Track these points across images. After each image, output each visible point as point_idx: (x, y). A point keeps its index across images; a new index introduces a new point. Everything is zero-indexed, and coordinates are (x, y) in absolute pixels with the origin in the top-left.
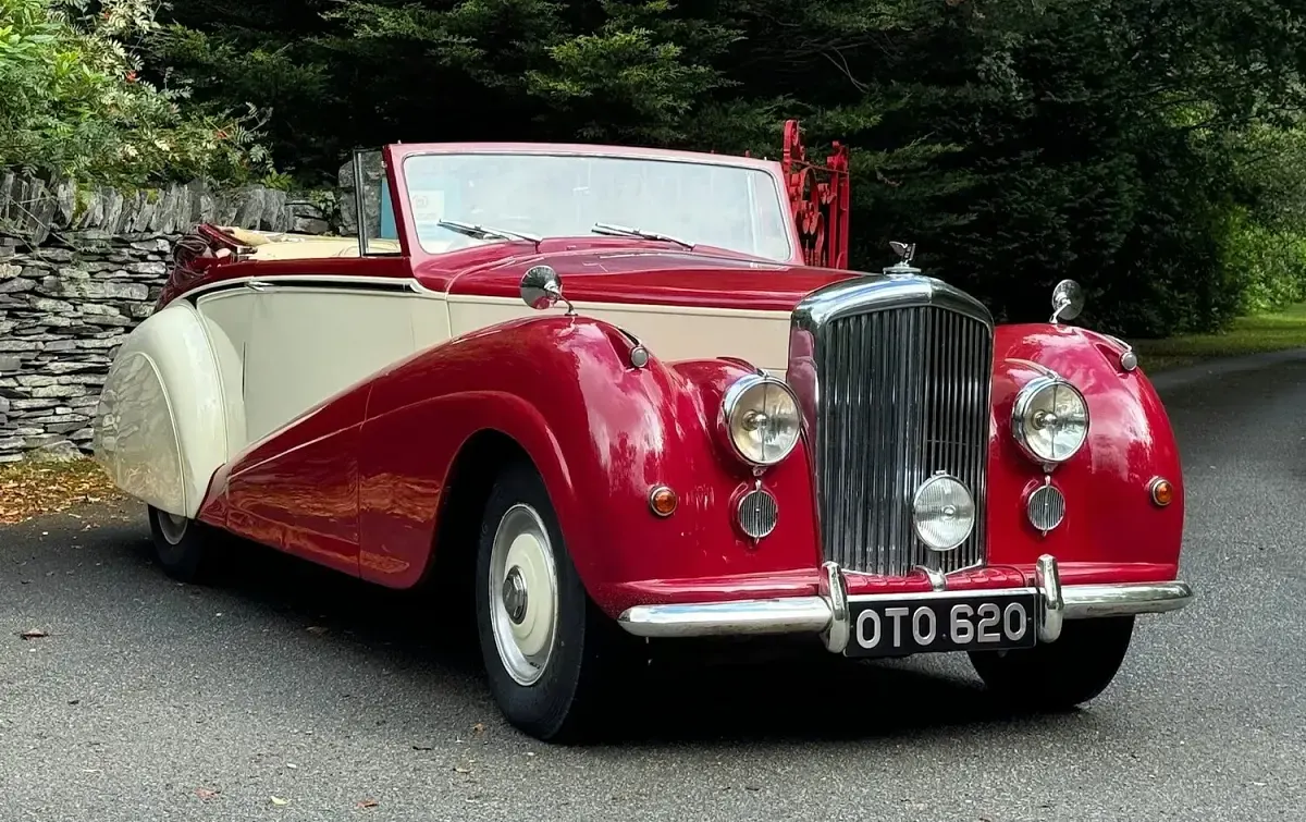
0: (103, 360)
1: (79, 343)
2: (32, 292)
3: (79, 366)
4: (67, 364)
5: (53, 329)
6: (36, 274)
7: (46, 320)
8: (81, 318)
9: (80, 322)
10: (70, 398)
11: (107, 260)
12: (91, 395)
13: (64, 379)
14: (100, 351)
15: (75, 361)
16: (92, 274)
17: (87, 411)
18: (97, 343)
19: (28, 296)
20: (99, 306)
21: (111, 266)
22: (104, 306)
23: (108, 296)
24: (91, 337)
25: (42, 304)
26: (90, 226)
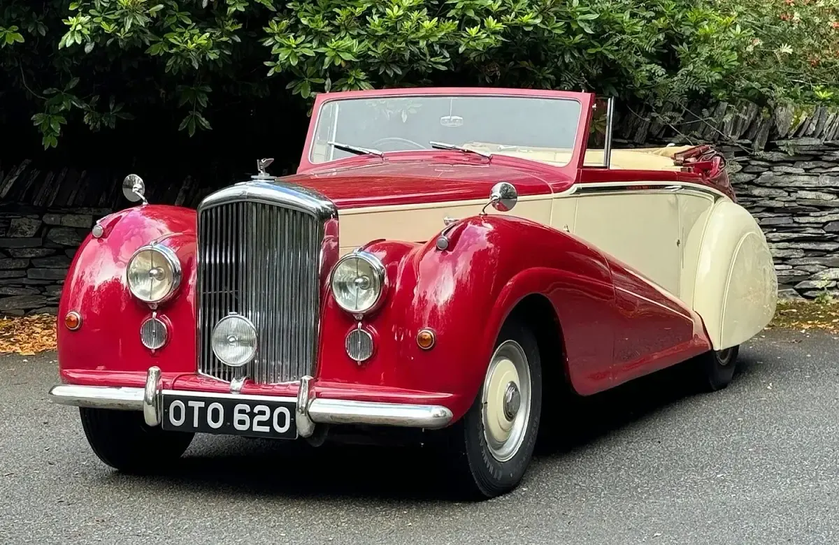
0: (819, 232)
1: (797, 219)
2: (750, 183)
3: (795, 235)
4: (783, 234)
5: (770, 209)
6: (756, 171)
7: (762, 203)
8: (795, 201)
9: (794, 204)
10: (790, 259)
11: (821, 160)
12: (811, 257)
13: (781, 245)
14: (815, 226)
15: (793, 232)
16: (806, 170)
17: (807, 268)
18: (812, 220)
19: (746, 186)
20: (814, 193)
21: (825, 164)
22: (819, 193)
23: (821, 185)
24: (808, 215)
25: (756, 192)
26: (804, 135)
